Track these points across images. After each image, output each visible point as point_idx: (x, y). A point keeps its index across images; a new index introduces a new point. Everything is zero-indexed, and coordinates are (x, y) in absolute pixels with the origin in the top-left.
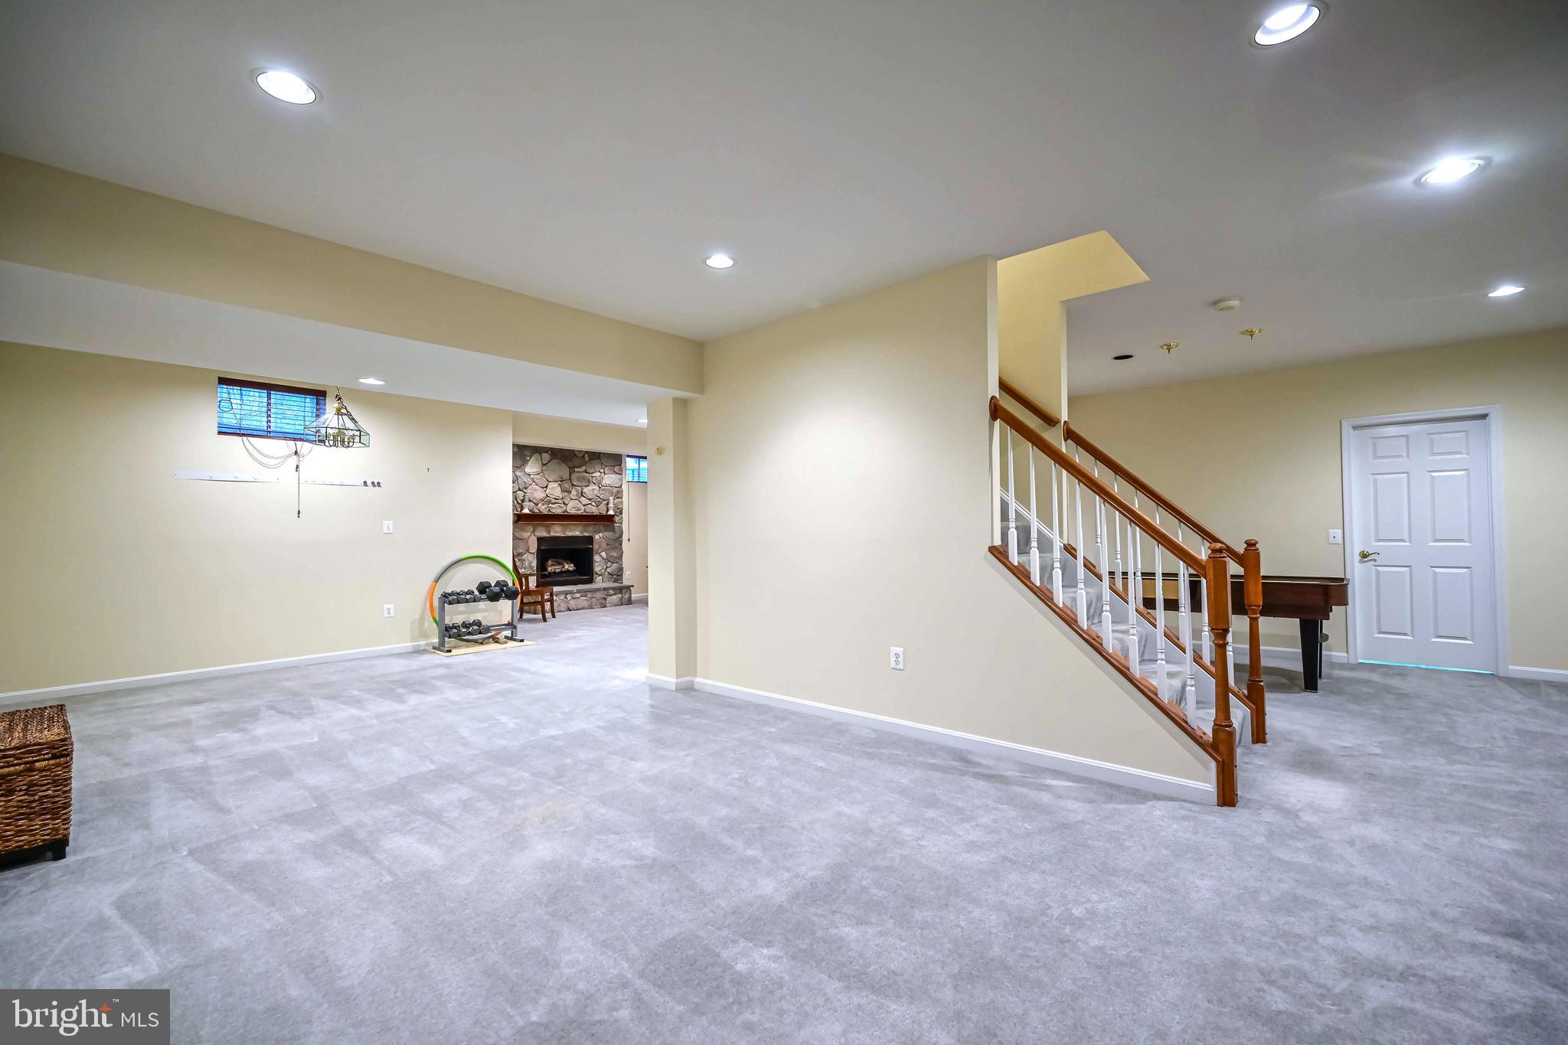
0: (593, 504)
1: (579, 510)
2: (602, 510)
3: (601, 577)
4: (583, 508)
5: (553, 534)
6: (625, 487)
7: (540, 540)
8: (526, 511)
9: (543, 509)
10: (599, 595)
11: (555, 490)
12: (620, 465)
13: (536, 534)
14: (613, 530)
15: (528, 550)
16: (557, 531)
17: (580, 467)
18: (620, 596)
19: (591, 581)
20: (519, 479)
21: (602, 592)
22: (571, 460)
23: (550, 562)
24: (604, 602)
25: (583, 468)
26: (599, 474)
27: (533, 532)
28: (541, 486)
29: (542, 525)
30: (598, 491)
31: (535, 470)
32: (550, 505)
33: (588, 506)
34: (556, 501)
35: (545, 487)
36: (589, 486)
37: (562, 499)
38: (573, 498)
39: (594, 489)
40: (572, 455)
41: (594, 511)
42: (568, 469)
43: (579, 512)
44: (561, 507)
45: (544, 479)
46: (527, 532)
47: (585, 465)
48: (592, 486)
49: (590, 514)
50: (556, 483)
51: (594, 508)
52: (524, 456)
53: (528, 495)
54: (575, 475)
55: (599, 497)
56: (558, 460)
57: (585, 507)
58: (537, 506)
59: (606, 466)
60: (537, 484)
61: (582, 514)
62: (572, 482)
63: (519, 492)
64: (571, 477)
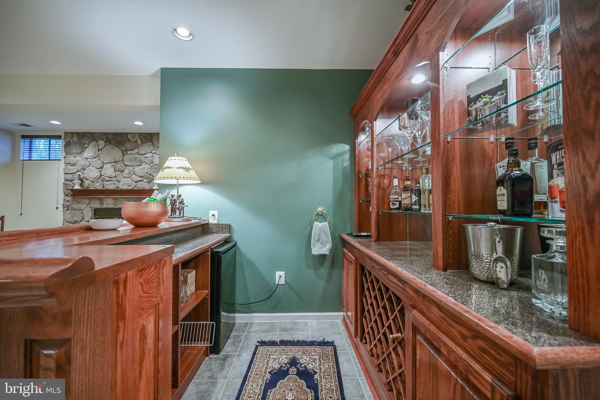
0: (145, 180)
1: (129, 186)
4: (134, 184)
5: (105, 206)
7: (95, 210)
8: (77, 187)
9: (98, 186)
11: (109, 170)
13: (92, 206)
15: (83, 219)
16: (109, 203)
20: (78, 162)
22: (124, 145)
25: (136, 151)
26: (151, 155)
27: (89, 204)
28: (96, 167)
29: (97, 199)
30: (149, 170)
31: (91, 154)
32: (105, 182)
33: (139, 182)
34: (109, 179)
35: (100, 168)
36: (141, 165)
37: (115, 177)
38: (125, 176)
39: (144, 168)
40: (125, 140)
41: (145, 187)
42: (120, 152)
43: (130, 188)
44: (114, 184)
45: (100, 162)
46: (82, 204)
47: (138, 149)
48: (144, 166)
49: (141, 189)
50: (110, 164)
51: (146, 183)
52: (84, 144)
53: (85, 175)
54: (127, 157)
55: (150, 174)
56: (112, 146)
57: (137, 184)
58: (93, 183)
59: (159, 147)
60: (93, 166)
61: (134, 189)
62: (125, 163)
63: (78, 173)
64: (124, 159)
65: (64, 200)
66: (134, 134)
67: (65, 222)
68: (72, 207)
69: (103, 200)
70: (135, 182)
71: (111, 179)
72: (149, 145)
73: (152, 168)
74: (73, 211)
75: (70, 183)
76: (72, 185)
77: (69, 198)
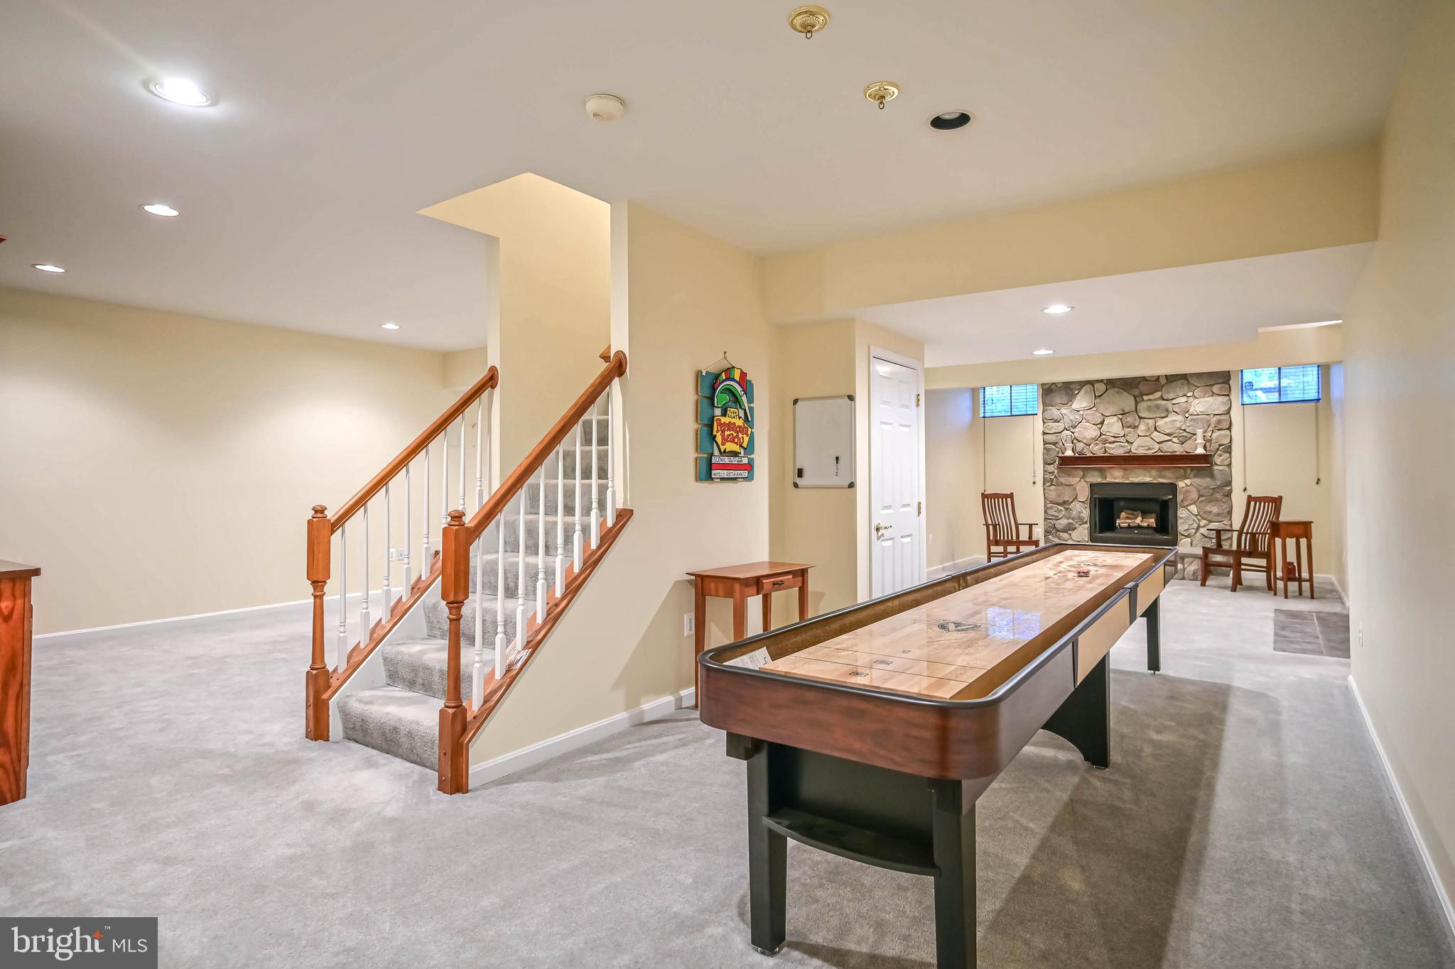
0: (1175, 440)
1: (1149, 449)
2: (1188, 448)
3: (1189, 540)
4: (1157, 446)
5: (1109, 480)
6: (1236, 414)
7: (1093, 486)
8: (1069, 453)
9: (1097, 450)
11: (1113, 426)
12: (1226, 383)
13: (1088, 480)
14: (1212, 476)
15: (1078, 498)
16: (1116, 476)
17: (1152, 396)
20: (1065, 417)
22: (1137, 390)
23: (1123, 515)
25: (1158, 394)
26: (1184, 399)
27: (1083, 477)
28: (1094, 423)
29: (1096, 469)
30: (1183, 423)
31: (1084, 405)
32: (1107, 445)
33: (1165, 443)
34: (1114, 439)
35: (1099, 424)
36: (1167, 416)
37: (1124, 436)
38: (1141, 434)
39: (1174, 421)
40: (1139, 379)
41: (1176, 450)
42: (1133, 398)
43: (1150, 452)
44: (1122, 447)
45: (1099, 414)
46: (1074, 477)
47: (1161, 391)
48: (1172, 417)
49: (1170, 453)
50: (1116, 417)
51: (1176, 445)
52: (1071, 390)
53: (1076, 434)
54: (1143, 405)
55: (1185, 430)
56: (1117, 389)
57: (1160, 445)
58: (1089, 447)
59: (1198, 387)
60: (1088, 422)
61: (1156, 454)
62: (1140, 415)
63: (1065, 432)
64: (1138, 408)
65: (1044, 471)
67: (1048, 503)
68: (1057, 482)
69: (1105, 471)
70: (1159, 443)
71: (1117, 440)
72: (1182, 384)
73: (1187, 420)
74: (1059, 488)
75: (1054, 447)
76: (1057, 449)
77: (1053, 469)
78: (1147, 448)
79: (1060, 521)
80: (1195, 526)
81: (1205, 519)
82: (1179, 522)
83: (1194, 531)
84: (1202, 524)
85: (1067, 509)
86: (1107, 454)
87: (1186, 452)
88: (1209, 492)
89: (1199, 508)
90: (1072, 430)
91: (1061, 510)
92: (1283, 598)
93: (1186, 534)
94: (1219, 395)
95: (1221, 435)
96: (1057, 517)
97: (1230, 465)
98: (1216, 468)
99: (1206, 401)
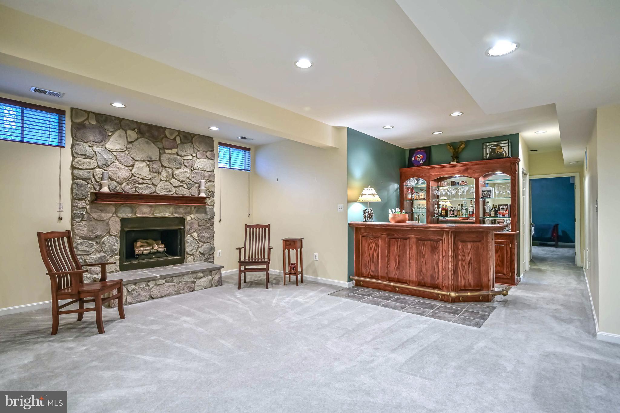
0: (185, 186)
1: (169, 191)
2: (194, 192)
3: (192, 257)
4: (174, 190)
5: (139, 215)
6: (216, 172)
7: (124, 221)
8: (105, 190)
9: (128, 188)
10: (186, 279)
11: (142, 170)
12: (213, 151)
13: (120, 215)
14: (206, 212)
15: (109, 232)
16: (144, 212)
17: (171, 149)
18: (210, 277)
19: (182, 261)
20: (98, 155)
21: (191, 275)
22: (161, 141)
23: (139, 244)
24: (192, 285)
25: (175, 150)
26: (190, 158)
27: (116, 212)
28: (125, 165)
29: (126, 206)
30: (190, 174)
31: (118, 147)
32: (137, 185)
33: (179, 188)
34: (143, 181)
35: (130, 166)
36: (180, 168)
37: (150, 179)
38: (163, 179)
39: (186, 172)
40: (162, 136)
41: (185, 193)
42: (158, 149)
43: (170, 194)
44: (149, 188)
45: (130, 158)
46: (106, 213)
47: (177, 148)
48: (183, 169)
49: (181, 195)
50: (144, 163)
51: (185, 190)
52: (106, 131)
53: (109, 173)
54: (166, 157)
55: (191, 179)
56: (146, 140)
57: (176, 189)
58: (120, 186)
59: (199, 151)
60: (121, 163)
61: (173, 195)
62: (162, 163)
63: (97, 169)
64: (162, 158)
65: (73, 207)
66: (172, 131)
67: (79, 238)
68: (87, 217)
69: (134, 207)
70: (175, 187)
71: (145, 182)
72: (190, 147)
73: (192, 173)
74: (91, 223)
75: (85, 183)
76: (89, 186)
77: (84, 204)
78: (168, 190)
79: (92, 256)
80: (196, 247)
81: (201, 242)
82: (187, 245)
83: (195, 251)
84: (200, 245)
85: (98, 243)
86: (136, 193)
87: (191, 195)
88: (204, 223)
89: (198, 234)
90: (105, 168)
91: (93, 244)
92: (296, 286)
93: (191, 253)
94: (209, 159)
95: (210, 185)
96: (88, 251)
97: (213, 205)
98: (207, 207)
99: (203, 161)
